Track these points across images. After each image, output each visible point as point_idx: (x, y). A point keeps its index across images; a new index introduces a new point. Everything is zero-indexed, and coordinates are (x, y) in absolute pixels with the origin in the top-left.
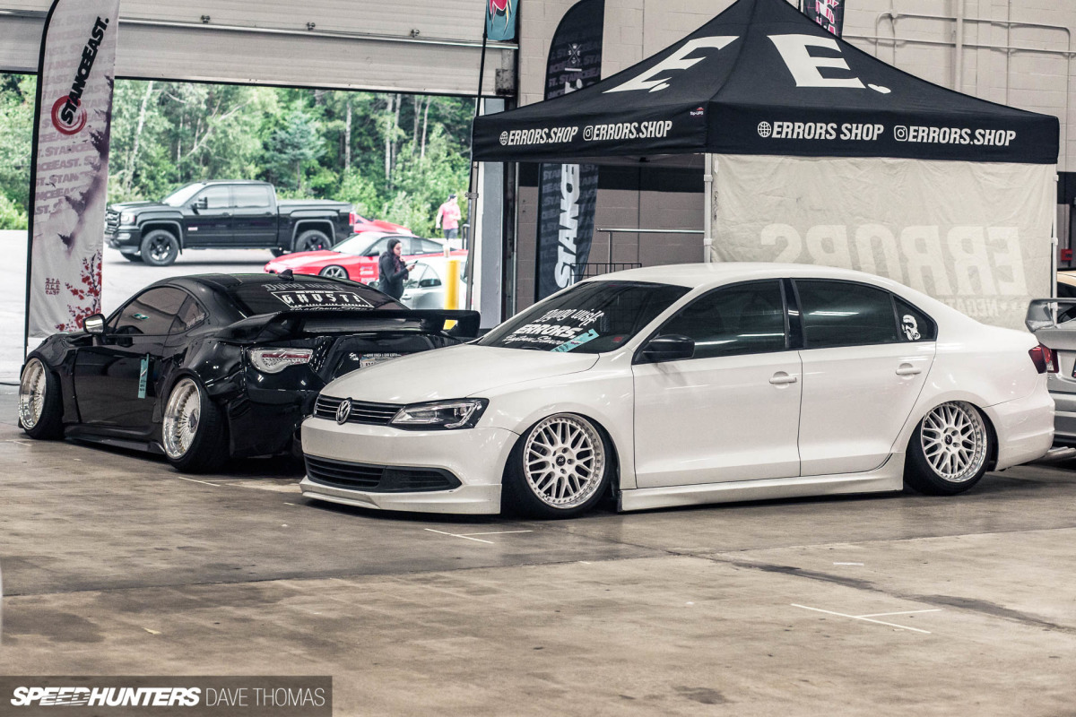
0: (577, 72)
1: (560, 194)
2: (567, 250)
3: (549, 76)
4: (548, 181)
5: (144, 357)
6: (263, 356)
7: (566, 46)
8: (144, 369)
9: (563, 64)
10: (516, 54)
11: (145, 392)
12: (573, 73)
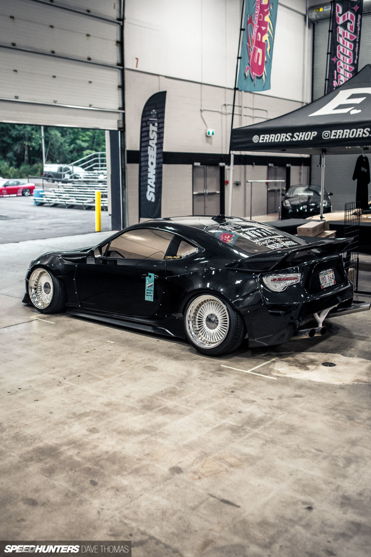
0: (155, 120)
1: (147, 166)
2: (151, 187)
3: (142, 122)
4: (143, 161)
5: (147, 275)
6: (271, 280)
7: (150, 110)
8: (150, 283)
9: (149, 117)
10: (124, 114)
11: (153, 297)
12: (153, 121)
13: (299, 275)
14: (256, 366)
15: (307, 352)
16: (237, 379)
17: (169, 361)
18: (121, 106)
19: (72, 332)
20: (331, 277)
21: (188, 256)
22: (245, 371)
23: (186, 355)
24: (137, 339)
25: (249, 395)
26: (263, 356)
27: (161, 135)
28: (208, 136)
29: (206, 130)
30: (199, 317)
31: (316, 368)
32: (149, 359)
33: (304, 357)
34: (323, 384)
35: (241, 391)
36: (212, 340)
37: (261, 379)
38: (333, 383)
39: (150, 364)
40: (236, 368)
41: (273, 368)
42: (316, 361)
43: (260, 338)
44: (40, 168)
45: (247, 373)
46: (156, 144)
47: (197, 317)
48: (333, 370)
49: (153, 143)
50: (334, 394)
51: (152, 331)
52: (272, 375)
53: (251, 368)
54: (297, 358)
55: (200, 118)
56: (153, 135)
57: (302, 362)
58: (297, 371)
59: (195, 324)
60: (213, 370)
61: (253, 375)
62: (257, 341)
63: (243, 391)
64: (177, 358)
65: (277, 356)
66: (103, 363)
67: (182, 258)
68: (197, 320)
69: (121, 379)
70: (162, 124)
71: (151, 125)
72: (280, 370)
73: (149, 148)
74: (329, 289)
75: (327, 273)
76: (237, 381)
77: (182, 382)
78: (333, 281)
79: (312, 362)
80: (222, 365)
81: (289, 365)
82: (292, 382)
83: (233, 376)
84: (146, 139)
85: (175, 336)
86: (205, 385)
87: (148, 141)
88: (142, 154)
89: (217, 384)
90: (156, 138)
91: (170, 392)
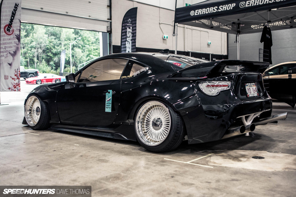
0: (130, 25)
3: (122, 26)
4: (123, 51)
5: (107, 92)
6: (206, 86)
7: (127, 19)
8: (109, 97)
9: (126, 23)
10: (111, 22)
11: (111, 109)
12: (129, 25)
13: (229, 83)
14: (194, 159)
15: (238, 150)
16: (177, 167)
17: (120, 156)
18: (109, 18)
19: (49, 139)
20: (255, 89)
21: (138, 74)
22: (185, 163)
23: (136, 152)
24: (99, 143)
25: (188, 179)
26: (200, 153)
27: (135, 34)
28: (164, 39)
29: (163, 36)
30: (147, 119)
31: (247, 160)
32: (104, 155)
33: (235, 153)
34: (256, 171)
35: (181, 176)
36: (157, 139)
37: (199, 167)
38: (266, 170)
39: (104, 158)
40: (177, 160)
41: (209, 160)
42: (247, 156)
43: (198, 137)
44: (69, 70)
45: (186, 164)
46: (131, 40)
47: (146, 119)
48: (262, 162)
49: (129, 40)
50: (269, 179)
51: (111, 137)
52: (209, 165)
53: (190, 160)
54: (230, 154)
55: (159, 28)
56: (129, 35)
57: (235, 156)
58: (231, 162)
59: (143, 125)
60: (157, 162)
61: (191, 165)
62: (195, 139)
63: (182, 176)
64: (127, 154)
65: (213, 152)
66: (63, 157)
67: (134, 76)
68: (145, 121)
69: (73, 168)
70: (135, 28)
71: (128, 28)
72: (215, 161)
73: (127, 42)
74: (254, 98)
75: (252, 86)
76: (177, 169)
77: (127, 170)
78: (256, 93)
79: (243, 156)
80: (165, 159)
81: (223, 158)
82: (227, 170)
83: (173, 166)
84: (125, 37)
85: (128, 139)
86: (148, 172)
87: (126, 38)
88: (122, 46)
89: (159, 171)
90: (131, 36)
91: (115, 177)
